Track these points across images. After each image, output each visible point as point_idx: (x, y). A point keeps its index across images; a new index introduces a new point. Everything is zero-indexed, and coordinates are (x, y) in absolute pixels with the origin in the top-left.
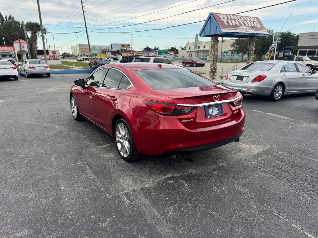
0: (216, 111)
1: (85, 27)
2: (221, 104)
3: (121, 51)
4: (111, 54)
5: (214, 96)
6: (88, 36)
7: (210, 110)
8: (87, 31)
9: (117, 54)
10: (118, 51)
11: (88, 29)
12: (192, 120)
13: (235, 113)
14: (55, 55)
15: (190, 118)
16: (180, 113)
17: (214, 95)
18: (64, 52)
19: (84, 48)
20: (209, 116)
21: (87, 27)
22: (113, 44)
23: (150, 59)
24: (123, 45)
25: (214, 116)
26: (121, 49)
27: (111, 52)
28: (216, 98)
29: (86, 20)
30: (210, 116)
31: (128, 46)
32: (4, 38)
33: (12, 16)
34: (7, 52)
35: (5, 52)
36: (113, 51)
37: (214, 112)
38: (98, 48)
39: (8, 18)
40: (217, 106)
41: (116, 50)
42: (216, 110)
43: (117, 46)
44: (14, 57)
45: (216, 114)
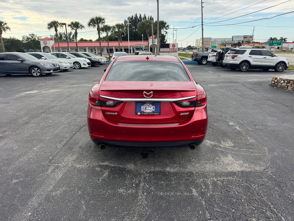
0: (151, 109)
1: (201, 21)
3: (242, 43)
4: (231, 46)
5: (144, 92)
6: (203, 29)
8: (202, 25)
9: (237, 46)
10: (239, 43)
11: (203, 23)
12: (116, 113)
13: (181, 114)
14: (174, 48)
15: (115, 112)
16: (104, 105)
17: (143, 90)
18: (189, 45)
19: (207, 41)
20: (139, 113)
21: (203, 21)
22: (234, 36)
23: (246, 50)
24: (245, 37)
25: (147, 114)
26: (242, 41)
27: (232, 44)
28: (147, 94)
29: (203, 15)
30: (141, 113)
31: (251, 37)
32: (143, 35)
33: (152, 17)
34: (139, 46)
35: (138, 46)
36: (233, 43)
38: (220, 41)
39: (149, 18)
40: (153, 103)
41: (236, 42)
43: (238, 38)
44: (143, 50)
45: (151, 112)
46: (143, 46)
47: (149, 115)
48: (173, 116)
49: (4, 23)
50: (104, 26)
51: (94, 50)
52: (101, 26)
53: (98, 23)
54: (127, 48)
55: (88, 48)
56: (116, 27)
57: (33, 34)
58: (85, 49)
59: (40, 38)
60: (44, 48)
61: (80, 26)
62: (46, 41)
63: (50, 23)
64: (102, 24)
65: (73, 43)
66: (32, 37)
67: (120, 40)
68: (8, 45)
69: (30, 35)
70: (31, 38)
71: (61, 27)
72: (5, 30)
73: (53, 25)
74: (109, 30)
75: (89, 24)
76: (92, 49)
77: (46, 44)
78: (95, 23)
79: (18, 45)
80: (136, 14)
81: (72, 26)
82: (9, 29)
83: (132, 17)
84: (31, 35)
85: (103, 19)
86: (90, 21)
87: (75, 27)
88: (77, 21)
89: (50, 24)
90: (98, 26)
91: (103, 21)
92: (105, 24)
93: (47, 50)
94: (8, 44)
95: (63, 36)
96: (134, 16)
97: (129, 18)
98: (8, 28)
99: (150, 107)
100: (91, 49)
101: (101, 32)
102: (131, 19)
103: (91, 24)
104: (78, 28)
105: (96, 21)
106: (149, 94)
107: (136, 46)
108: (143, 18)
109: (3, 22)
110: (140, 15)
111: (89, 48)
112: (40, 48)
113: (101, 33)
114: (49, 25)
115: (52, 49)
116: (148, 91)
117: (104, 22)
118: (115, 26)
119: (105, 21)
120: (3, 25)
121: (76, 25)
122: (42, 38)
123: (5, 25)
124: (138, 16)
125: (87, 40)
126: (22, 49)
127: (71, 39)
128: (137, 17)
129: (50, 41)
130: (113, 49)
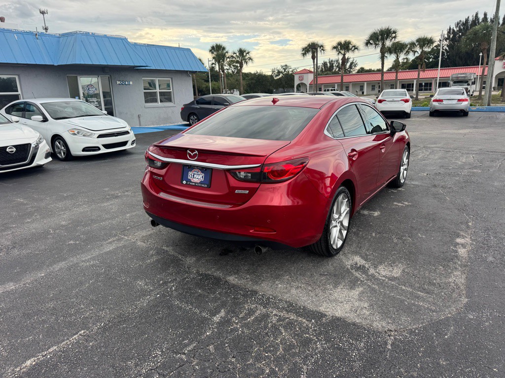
2: (212, 169)
7: (190, 174)
12: (161, 178)
13: (237, 191)
15: (160, 176)
17: (188, 149)
20: (185, 181)
25: (194, 184)
28: (191, 155)
30: (187, 182)
32: (481, 54)
34: (462, 75)
35: (460, 75)
37: (197, 178)
42: (200, 177)
44: (471, 84)
45: (199, 182)
46: (471, 77)
47: (195, 186)
48: (225, 193)
49: (247, 52)
50: (394, 44)
51: (377, 86)
52: (388, 43)
53: (383, 40)
54: (429, 82)
55: (367, 83)
56: (417, 44)
57: (286, 66)
58: (362, 85)
59: (295, 71)
60: (299, 86)
61: (352, 47)
62: (302, 75)
63: (306, 46)
64: (391, 40)
65: (352, 75)
66: (285, 71)
67: (421, 66)
68: (252, 83)
69: (282, 67)
70: (283, 71)
71: (322, 51)
72: (247, 63)
73: (312, 49)
74: (401, 51)
75: (368, 43)
76: (374, 86)
77: (302, 80)
78: (378, 39)
79: (264, 83)
80: (477, 14)
81: (339, 48)
82: (252, 60)
83: (467, 20)
84: (284, 67)
85: (395, 32)
86: (370, 38)
87: (344, 49)
88: (348, 39)
89: (306, 48)
90: (383, 45)
91: (394, 35)
92: (397, 40)
93: (302, 89)
94: (253, 81)
95: (334, 65)
96: (471, 19)
97: (458, 24)
98: (250, 59)
99: (199, 174)
100: (372, 86)
101: (386, 55)
102: (463, 24)
103: (371, 42)
104: (348, 51)
105: (380, 37)
106: (194, 155)
107: (454, 76)
108: (491, 20)
109: (245, 51)
110: (485, 15)
111: (369, 83)
112: (293, 87)
113: (386, 57)
114: (303, 49)
115: (310, 87)
116: (192, 150)
117: (395, 37)
118: (415, 41)
119: (397, 35)
120: (245, 54)
121: (344, 47)
122: (298, 70)
123: (248, 55)
124: (481, 16)
125: (373, 69)
126: (271, 88)
127: (347, 69)
128: (478, 19)
129: (309, 74)
130: (413, 84)
